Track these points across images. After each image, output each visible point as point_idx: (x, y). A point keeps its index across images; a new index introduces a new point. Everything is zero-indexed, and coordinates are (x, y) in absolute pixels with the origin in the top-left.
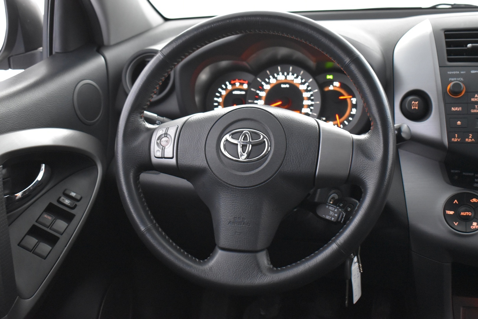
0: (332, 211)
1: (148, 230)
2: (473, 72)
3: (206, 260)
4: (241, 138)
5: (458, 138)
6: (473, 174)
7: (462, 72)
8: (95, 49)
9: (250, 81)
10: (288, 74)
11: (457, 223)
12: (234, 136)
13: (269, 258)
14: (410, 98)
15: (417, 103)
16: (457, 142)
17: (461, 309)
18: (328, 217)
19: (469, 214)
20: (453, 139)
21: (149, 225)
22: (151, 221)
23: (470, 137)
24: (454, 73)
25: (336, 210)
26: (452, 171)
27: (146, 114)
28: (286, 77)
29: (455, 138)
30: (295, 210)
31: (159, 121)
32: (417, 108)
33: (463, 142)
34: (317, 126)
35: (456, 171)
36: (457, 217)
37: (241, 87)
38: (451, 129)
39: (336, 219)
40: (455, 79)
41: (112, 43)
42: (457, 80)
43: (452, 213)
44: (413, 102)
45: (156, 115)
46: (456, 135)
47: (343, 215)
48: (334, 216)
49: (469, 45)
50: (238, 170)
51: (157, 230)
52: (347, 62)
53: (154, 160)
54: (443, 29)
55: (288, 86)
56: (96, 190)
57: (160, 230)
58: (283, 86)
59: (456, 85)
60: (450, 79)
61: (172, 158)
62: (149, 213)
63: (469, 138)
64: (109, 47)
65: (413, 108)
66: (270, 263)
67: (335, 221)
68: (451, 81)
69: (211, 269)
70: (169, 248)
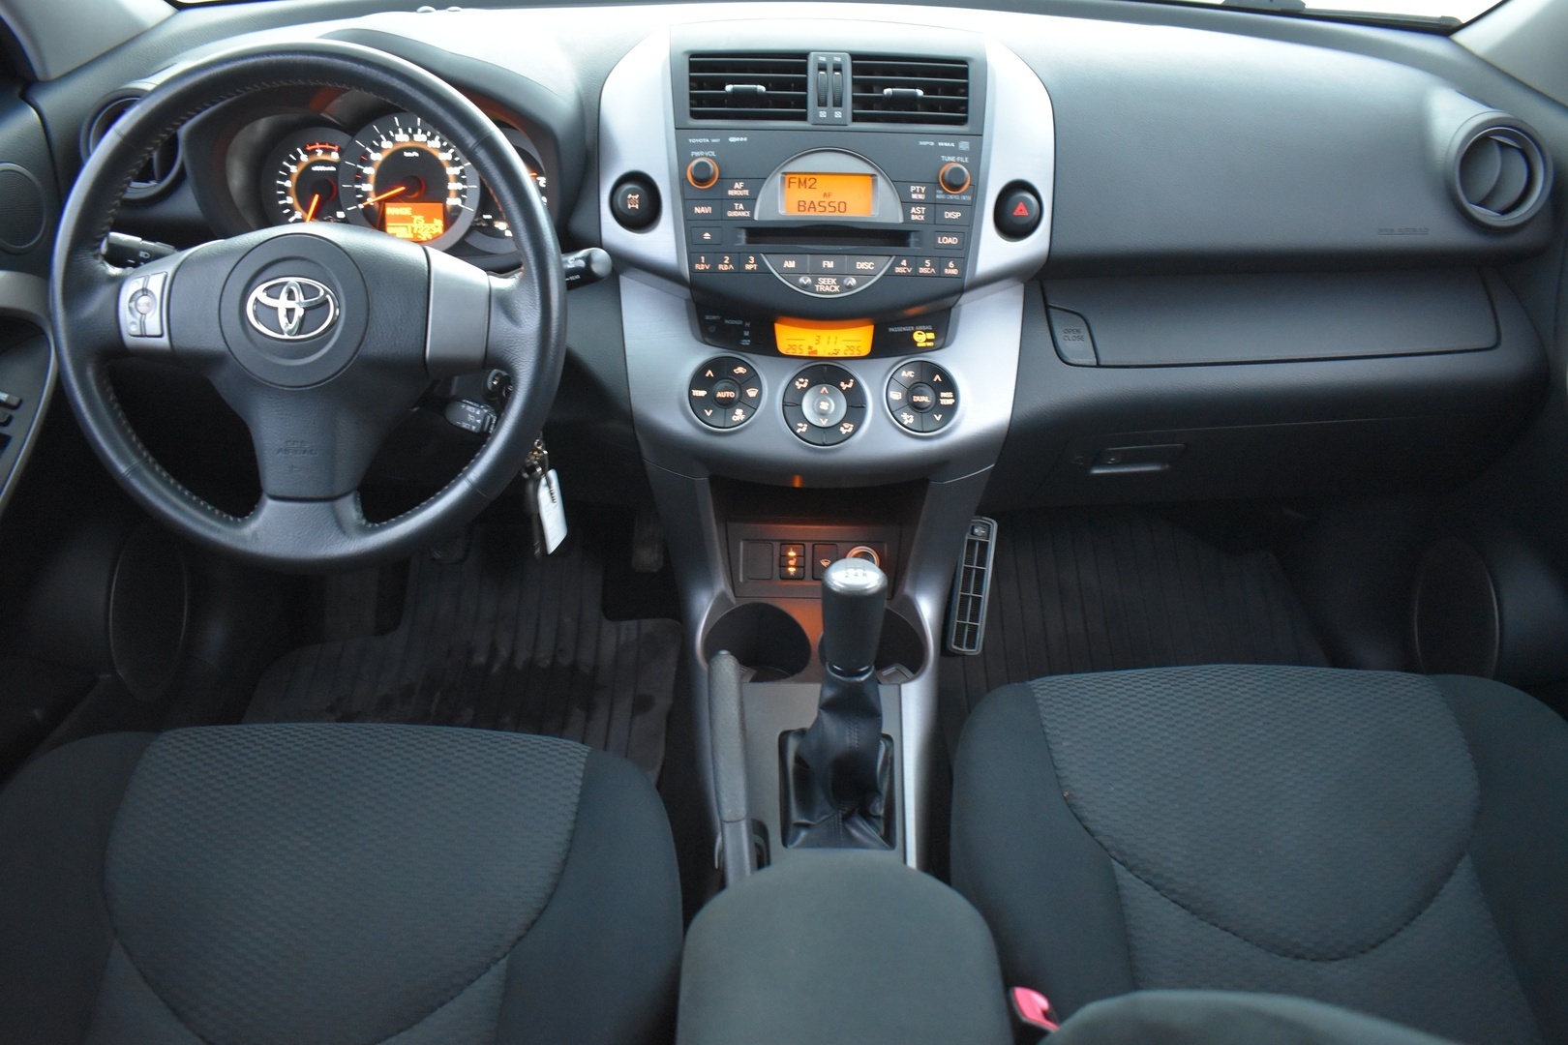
0: (472, 414)
1: (134, 471)
2: (732, 140)
3: (247, 517)
4: (284, 295)
5: (706, 263)
6: (740, 322)
7: (714, 141)
8: (18, 90)
9: (343, 147)
10: (415, 131)
11: (711, 411)
12: (271, 291)
13: (359, 507)
14: (628, 186)
15: (637, 197)
16: (704, 271)
17: (742, 544)
18: (465, 425)
19: (731, 394)
20: (697, 266)
21: (135, 461)
22: (139, 455)
23: (726, 262)
24: (700, 141)
25: (478, 413)
26: (707, 318)
27: (117, 239)
28: (411, 136)
29: (700, 263)
30: (415, 409)
31: (144, 251)
32: (637, 206)
33: (714, 271)
34: (426, 266)
35: (714, 318)
36: (712, 401)
37: (326, 158)
38: (693, 247)
39: (480, 427)
40: (702, 153)
41: (54, 74)
42: (705, 156)
43: (702, 393)
44: (630, 196)
45: (138, 239)
46: (703, 258)
47: (491, 420)
48: (475, 424)
49: (729, 88)
50: (282, 357)
51: (152, 470)
52: (470, 146)
53: (129, 340)
54: (687, 52)
55: (416, 154)
56: (50, 384)
57: (157, 468)
58: (406, 154)
59: (702, 166)
60: (693, 153)
61: (161, 336)
62: (134, 439)
63: (724, 264)
64: (47, 84)
65: (630, 206)
66: (361, 515)
67: (477, 431)
68: (695, 158)
69: (254, 534)
70: (175, 499)
